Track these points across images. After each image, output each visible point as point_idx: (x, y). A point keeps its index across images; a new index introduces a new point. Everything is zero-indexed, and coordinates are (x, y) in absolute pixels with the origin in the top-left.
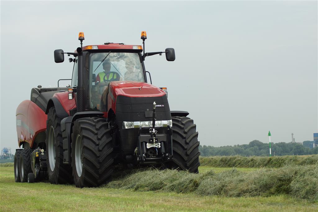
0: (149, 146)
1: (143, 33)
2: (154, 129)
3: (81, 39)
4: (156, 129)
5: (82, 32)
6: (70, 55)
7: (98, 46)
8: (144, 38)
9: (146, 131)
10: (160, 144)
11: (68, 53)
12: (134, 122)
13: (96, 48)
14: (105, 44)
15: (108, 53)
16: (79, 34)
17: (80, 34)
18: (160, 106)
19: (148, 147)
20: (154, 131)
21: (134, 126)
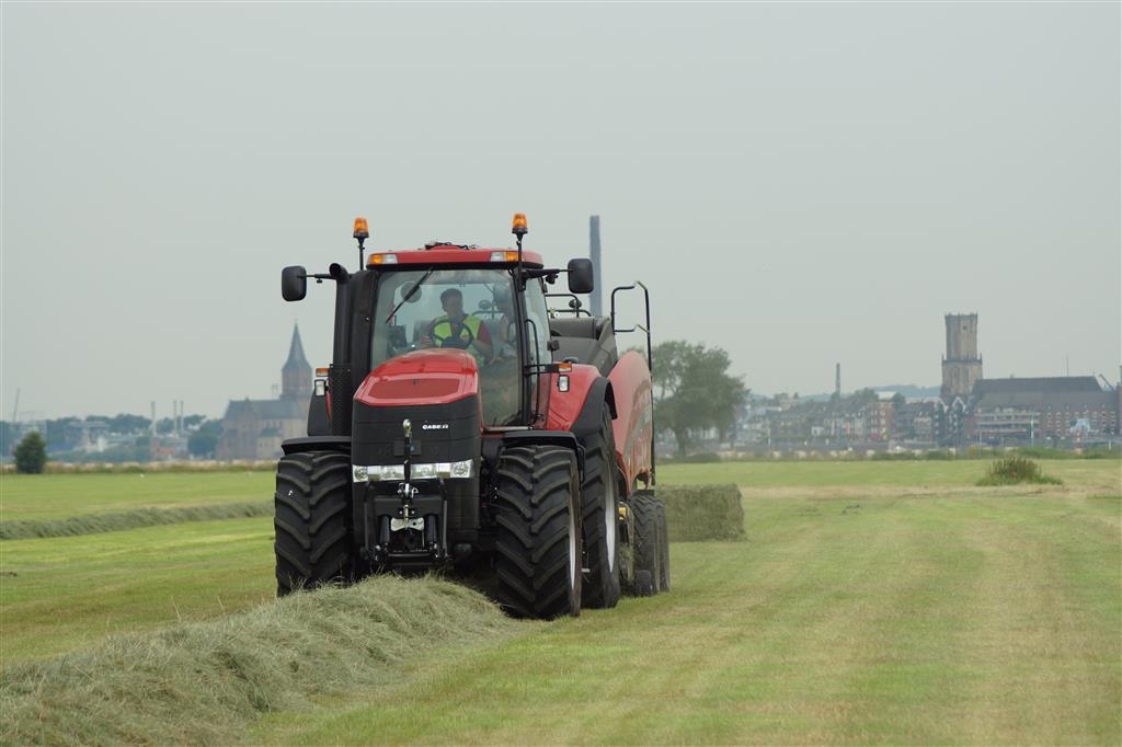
0: (396, 525)
1: (517, 217)
2: (407, 486)
3: (361, 237)
4: (414, 484)
5: (362, 216)
6: (323, 280)
7: (398, 255)
8: (520, 232)
9: (390, 487)
10: (421, 520)
11: (316, 276)
12: (369, 468)
13: (391, 260)
14: (428, 247)
15: (424, 273)
16: (353, 222)
17: (358, 221)
18: (439, 427)
19: (394, 529)
20: (407, 490)
21: (369, 475)
